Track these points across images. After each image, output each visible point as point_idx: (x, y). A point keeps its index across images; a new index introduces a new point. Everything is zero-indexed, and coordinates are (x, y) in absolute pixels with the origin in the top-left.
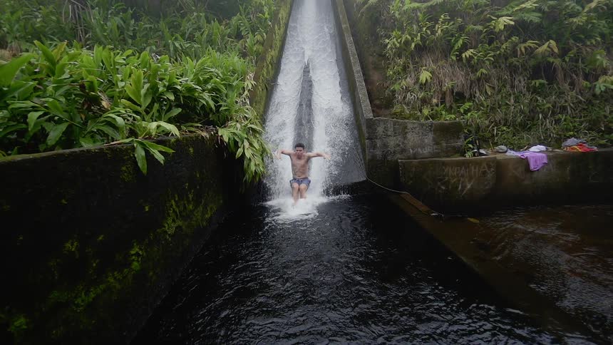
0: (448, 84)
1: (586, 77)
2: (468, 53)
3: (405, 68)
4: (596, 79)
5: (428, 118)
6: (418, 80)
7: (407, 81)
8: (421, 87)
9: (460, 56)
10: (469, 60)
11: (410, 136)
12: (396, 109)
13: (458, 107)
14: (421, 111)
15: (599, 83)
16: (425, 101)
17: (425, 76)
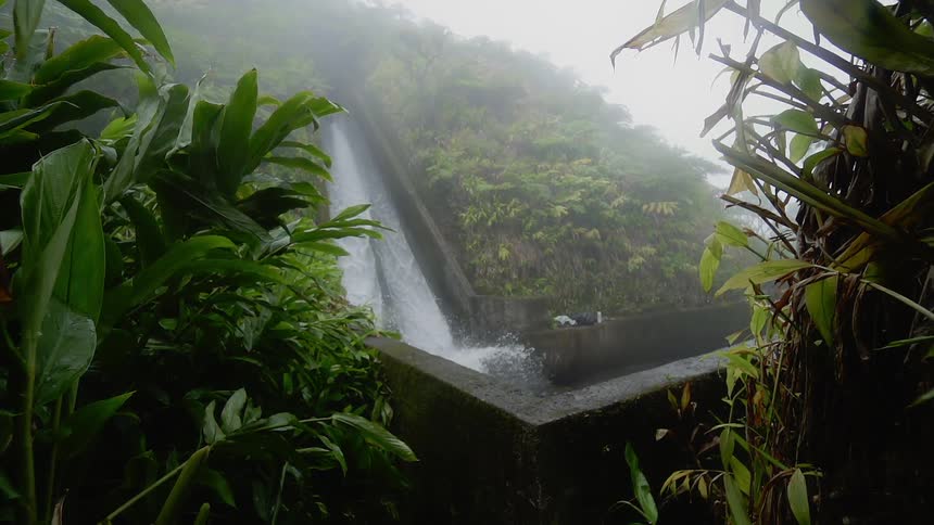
0: (523, 261)
1: (621, 258)
2: (539, 234)
3: (483, 243)
4: (627, 260)
5: (509, 293)
6: (496, 254)
7: (487, 256)
8: (500, 262)
9: (530, 236)
10: (537, 240)
11: (508, 312)
12: (479, 283)
13: (533, 282)
14: (503, 285)
15: (629, 263)
16: (505, 276)
17: (504, 253)
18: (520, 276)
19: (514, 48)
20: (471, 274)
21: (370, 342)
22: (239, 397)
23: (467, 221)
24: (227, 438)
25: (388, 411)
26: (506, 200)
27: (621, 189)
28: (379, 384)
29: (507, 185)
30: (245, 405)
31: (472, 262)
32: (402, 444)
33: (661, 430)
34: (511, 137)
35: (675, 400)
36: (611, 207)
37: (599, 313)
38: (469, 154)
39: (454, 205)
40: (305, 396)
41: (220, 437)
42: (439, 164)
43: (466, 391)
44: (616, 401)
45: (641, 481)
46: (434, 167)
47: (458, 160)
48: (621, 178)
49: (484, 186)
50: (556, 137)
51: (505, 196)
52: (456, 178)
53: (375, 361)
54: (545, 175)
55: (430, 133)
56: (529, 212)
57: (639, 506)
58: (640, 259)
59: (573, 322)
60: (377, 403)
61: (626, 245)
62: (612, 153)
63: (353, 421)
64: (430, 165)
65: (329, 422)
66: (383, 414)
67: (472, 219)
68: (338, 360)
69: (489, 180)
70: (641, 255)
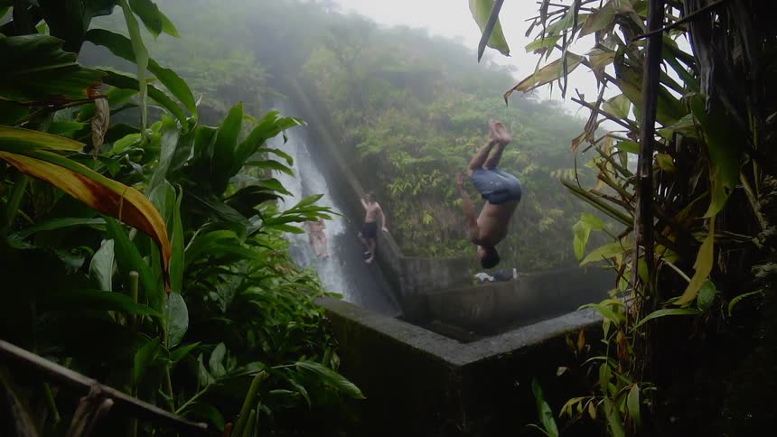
0: (445, 225)
1: (532, 219)
2: (459, 201)
3: (409, 209)
4: (537, 222)
5: (434, 255)
6: (420, 220)
7: (413, 221)
8: (425, 227)
9: (450, 203)
10: (457, 207)
11: (433, 271)
12: (407, 245)
13: (455, 243)
14: (427, 247)
15: (540, 224)
16: (429, 239)
17: (428, 219)
18: (443, 239)
19: (431, 34)
20: (398, 238)
21: (318, 302)
22: (220, 351)
23: (395, 190)
24: (217, 382)
25: (336, 359)
26: (428, 172)
27: (531, 158)
28: (328, 337)
29: (429, 158)
30: (226, 356)
31: (400, 227)
32: (352, 385)
33: (561, 368)
34: (431, 115)
35: (572, 343)
36: (521, 175)
37: (515, 270)
38: (394, 132)
39: (383, 177)
40: (265, 349)
41: (212, 381)
42: (368, 141)
43: (401, 340)
44: (524, 345)
45: (546, 408)
46: (364, 144)
47: (385, 137)
48: (530, 148)
49: (409, 160)
50: (472, 114)
51: (427, 168)
52: (383, 153)
53: (324, 317)
54: (463, 147)
55: (359, 114)
56: (449, 181)
57: (544, 428)
58: (549, 221)
59: (491, 279)
60: (326, 353)
61: (536, 207)
62: (522, 127)
63: (312, 366)
64: (360, 142)
65: (294, 368)
66: (332, 362)
67: (398, 189)
68: (294, 318)
69: (413, 154)
70: (551, 217)
